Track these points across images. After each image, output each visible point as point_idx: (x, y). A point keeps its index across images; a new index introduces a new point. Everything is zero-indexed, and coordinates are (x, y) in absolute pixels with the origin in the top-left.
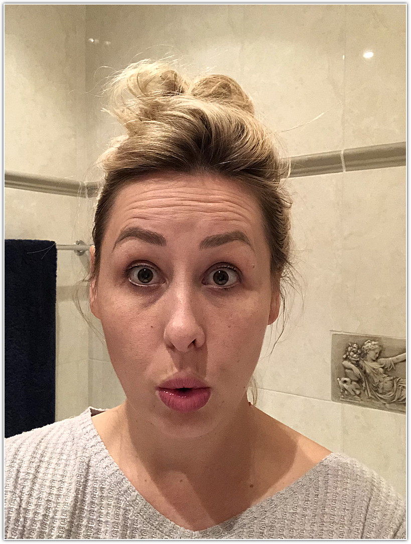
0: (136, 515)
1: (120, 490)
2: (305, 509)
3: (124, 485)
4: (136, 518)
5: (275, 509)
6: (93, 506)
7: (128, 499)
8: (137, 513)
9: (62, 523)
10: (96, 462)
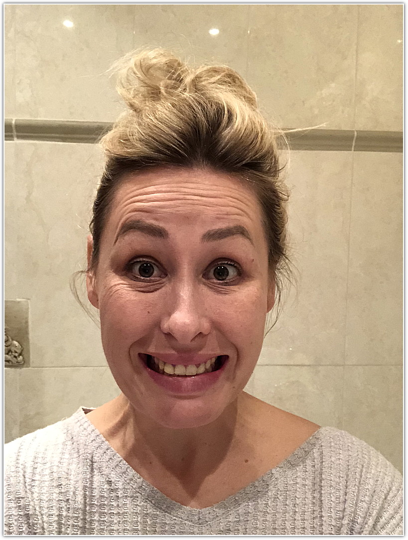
0: (144, 501)
1: (126, 479)
2: (304, 479)
3: (130, 474)
4: (146, 504)
5: (276, 482)
6: (102, 500)
7: (134, 487)
8: (145, 499)
9: (75, 521)
10: (98, 457)
